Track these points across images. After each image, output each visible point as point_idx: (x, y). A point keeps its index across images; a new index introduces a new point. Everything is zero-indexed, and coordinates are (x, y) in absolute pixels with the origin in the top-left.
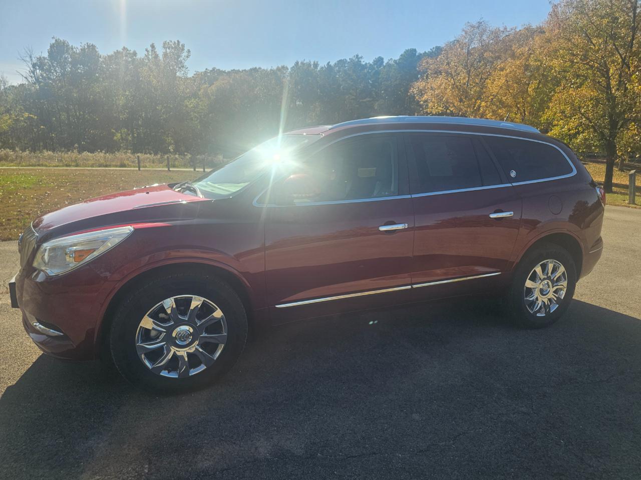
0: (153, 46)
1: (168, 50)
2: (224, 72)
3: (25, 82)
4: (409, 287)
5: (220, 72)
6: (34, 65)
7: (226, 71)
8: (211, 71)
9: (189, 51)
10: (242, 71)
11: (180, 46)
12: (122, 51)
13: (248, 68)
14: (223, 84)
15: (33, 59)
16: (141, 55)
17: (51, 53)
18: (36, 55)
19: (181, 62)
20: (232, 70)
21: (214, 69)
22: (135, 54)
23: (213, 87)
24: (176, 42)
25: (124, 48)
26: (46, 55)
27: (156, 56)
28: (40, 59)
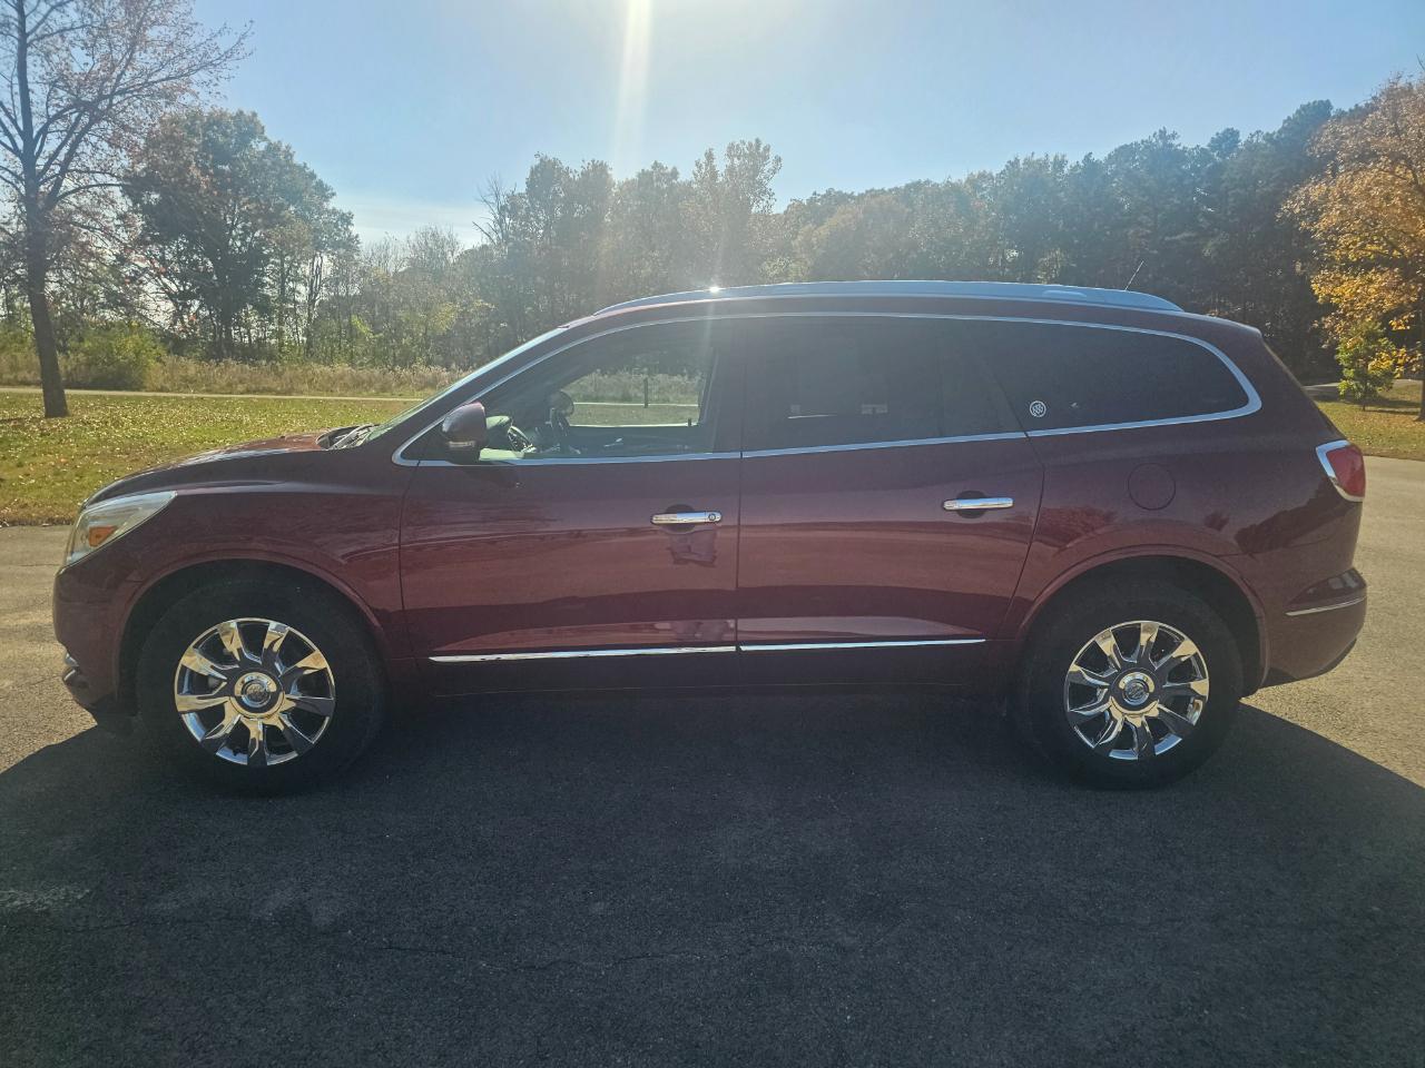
0: (710, 156)
1: (736, 161)
2: (851, 196)
3: (486, 241)
4: (733, 649)
5: (842, 198)
6: (502, 209)
7: (856, 194)
8: (823, 196)
9: (778, 160)
10: (890, 190)
11: (761, 150)
12: (650, 170)
13: (902, 184)
14: (843, 221)
15: (502, 198)
16: (685, 175)
17: (531, 184)
18: (507, 189)
19: (761, 183)
20: (867, 192)
21: (829, 192)
22: (675, 174)
23: (824, 231)
24: (754, 143)
25: (656, 163)
26: (522, 189)
27: (714, 175)
28: (512, 197)
